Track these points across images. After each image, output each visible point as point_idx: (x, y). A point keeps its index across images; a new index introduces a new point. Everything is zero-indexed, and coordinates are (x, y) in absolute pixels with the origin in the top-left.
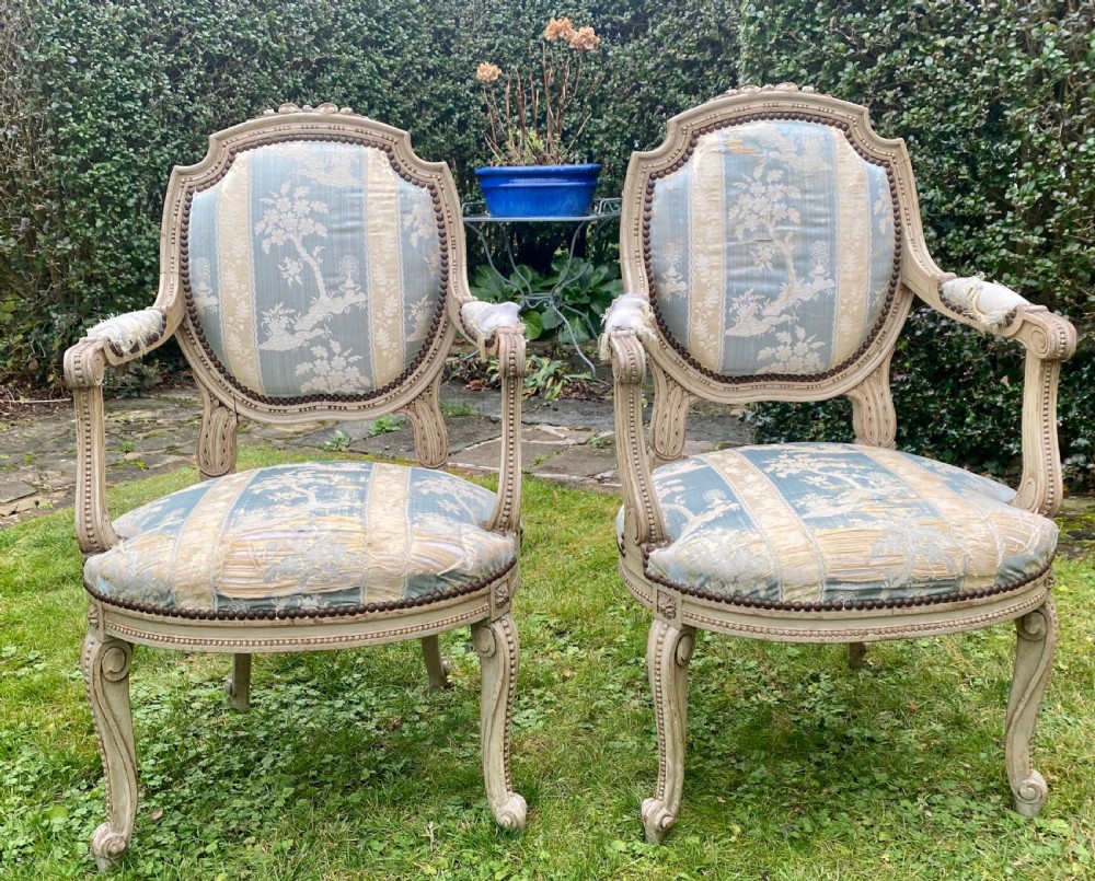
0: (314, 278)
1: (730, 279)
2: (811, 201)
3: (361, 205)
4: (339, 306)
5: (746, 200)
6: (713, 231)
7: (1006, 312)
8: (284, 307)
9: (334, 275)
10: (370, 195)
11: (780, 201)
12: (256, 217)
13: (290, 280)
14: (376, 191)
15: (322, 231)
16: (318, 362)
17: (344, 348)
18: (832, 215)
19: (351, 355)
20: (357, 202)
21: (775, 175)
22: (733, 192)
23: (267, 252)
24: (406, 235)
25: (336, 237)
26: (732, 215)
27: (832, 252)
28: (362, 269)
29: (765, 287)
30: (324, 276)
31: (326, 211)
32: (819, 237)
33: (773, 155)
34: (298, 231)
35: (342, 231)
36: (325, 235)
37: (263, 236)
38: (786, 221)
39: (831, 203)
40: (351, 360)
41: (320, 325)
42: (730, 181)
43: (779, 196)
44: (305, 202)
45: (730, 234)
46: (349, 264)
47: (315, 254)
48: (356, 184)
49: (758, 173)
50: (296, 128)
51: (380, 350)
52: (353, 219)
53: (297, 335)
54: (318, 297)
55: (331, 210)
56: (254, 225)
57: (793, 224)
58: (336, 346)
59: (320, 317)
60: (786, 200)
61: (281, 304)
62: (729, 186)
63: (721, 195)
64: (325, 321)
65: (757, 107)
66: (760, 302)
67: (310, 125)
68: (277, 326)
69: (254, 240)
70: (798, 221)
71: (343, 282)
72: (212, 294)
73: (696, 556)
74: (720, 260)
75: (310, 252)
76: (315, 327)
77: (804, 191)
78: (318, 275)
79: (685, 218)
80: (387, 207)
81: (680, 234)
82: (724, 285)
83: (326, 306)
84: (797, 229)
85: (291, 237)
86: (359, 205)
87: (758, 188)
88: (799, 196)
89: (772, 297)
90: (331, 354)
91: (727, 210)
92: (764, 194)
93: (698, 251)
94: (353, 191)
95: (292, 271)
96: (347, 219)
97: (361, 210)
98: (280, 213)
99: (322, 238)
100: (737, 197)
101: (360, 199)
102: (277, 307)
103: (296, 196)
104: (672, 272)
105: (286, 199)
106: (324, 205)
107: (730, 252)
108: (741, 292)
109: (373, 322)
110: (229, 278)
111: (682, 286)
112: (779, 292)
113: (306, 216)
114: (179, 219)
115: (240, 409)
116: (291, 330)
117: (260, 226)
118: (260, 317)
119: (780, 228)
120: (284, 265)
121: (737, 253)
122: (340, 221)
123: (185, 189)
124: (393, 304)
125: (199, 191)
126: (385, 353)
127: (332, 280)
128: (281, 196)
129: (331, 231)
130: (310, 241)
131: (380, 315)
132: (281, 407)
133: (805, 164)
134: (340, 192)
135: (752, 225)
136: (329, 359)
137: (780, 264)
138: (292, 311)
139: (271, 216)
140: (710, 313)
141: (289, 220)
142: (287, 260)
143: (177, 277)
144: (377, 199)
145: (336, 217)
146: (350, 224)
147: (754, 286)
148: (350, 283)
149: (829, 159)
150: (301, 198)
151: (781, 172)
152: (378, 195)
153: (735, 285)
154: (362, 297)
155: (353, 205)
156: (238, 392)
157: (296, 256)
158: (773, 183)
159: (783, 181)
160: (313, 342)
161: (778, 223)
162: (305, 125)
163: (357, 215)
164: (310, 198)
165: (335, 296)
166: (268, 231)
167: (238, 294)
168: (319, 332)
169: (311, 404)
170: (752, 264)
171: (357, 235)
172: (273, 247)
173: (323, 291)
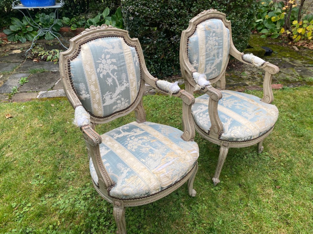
0: (116, 82)
1: (206, 61)
2: (219, 40)
3: (124, 57)
4: (123, 88)
5: (209, 42)
6: (204, 51)
7: (262, 64)
8: (109, 92)
9: (120, 80)
10: (125, 54)
11: (215, 41)
12: (97, 68)
13: (110, 84)
14: (126, 52)
15: (116, 68)
16: (118, 105)
17: (125, 99)
18: (223, 42)
19: (126, 100)
20: (122, 57)
21: (214, 34)
22: (207, 40)
23: (102, 77)
24: (135, 64)
25: (119, 68)
26: (207, 46)
27: (222, 51)
28: (127, 76)
29: (212, 61)
30: (118, 81)
31: (116, 61)
32: (220, 48)
33: (214, 30)
34: (110, 69)
35: (121, 66)
36: (117, 69)
37: (100, 73)
38: (215, 45)
39: (222, 40)
40: (126, 101)
41: (119, 95)
42: (206, 37)
43: (214, 40)
44: (110, 60)
45: (206, 51)
46: (124, 76)
47: (115, 75)
48: (122, 51)
49: (211, 35)
50: (98, 34)
51: (132, 96)
52: (122, 62)
53: (113, 99)
54: (117, 87)
55: (117, 60)
56: (96, 70)
57: (217, 46)
58: (123, 99)
59: (118, 93)
60: (216, 40)
61: (108, 92)
62: (206, 39)
63: (205, 41)
64: (120, 93)
65: (208, 16)
66: (211, 65)
67: (101, 32)
68: (107, 98)
69: (97, 75)
70: (217, 45)
71: (123, 81)
72: (87, 94)
73: (236, 135)
74: (204, 57)
75: (113, 75)
76: (117, 96)
77: (218, 38)
78: (117, 81)
79: (198, 48)
80: (130, 56)
81: (197, 52)
82: (205, 63)
83: (119, 89)
84: (217, 47)
85: (108, 71)
86: (123, 58)
87: (211, 38)
88: (218, 39)
89: (213, 63)
90: (122, 101)
91: (206, 45)
92: (212, 40)
93: (201, 56)
94: (121, 53)
95: (109, 81)
96: (121, 63)
97: (124, 59)
98: (103, 65)
99: (116, 70)
100: (208, 41)
101: (123, 55)
102: (107, 93)
103: (107, 58)
104: (195, 61)
105: (104, 60)
106: (115, 59)
107: (206, 55)
108: (208, 64)
109: (131, 90)
110: (92, 88)
111: (197, 64)
112: (214, 62)
113: (111, 64)
114: (67, 71)
115: (96, 122)
116: (111, 98)
117: (98, 70)
118: (103, 97)
119: (215, 47)
120: (107, 80)
121: (207, 55)
122: (120, 64)
123: (67, 60)
124: (135, 84)
125: (72, 60)
126: (133, 97)
127: (120, 81)
128: (103, 59)
129: (118, 67)
130: (113, 71)
131: (132, 87)
132: (107, 118)
133: (218, 31)
134: (118, 54)
135: (210, 48)
136: (121, 103)
137: (214, 56)
138: (111, 93)
139: (101, 66)
140: (202, 70)
141: (106, 67)
142: (108, 78)
143: (72, 90)
144: (127, 54)
145: (118, 63)
146: (122, 64)
147: (210, 62)
148: (125, 81)
149: (222, 29)
150: (108, 59)
151: (215, 34)
152: (127, 53)
153: (207, 62)
154: (128, 84)
155: (122, 58)
156: (94, 118)
157: (110, 77)
158: (214, 36)
159: (215, 36)
160: (117, 100)
161: (214, 46)
162: (100, 33)
163: (123, 61)
164: (111, 58)
165: (122, 86)
166: (101, 71)
167: (96, 92)
168: (119, 97)
169: (114, 115)
170: (210, 57)
171: (124, 67)
172: (103, 75)
173: (118, 85)
